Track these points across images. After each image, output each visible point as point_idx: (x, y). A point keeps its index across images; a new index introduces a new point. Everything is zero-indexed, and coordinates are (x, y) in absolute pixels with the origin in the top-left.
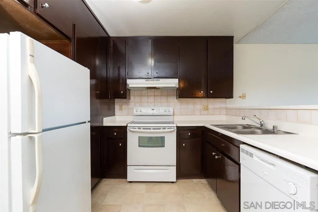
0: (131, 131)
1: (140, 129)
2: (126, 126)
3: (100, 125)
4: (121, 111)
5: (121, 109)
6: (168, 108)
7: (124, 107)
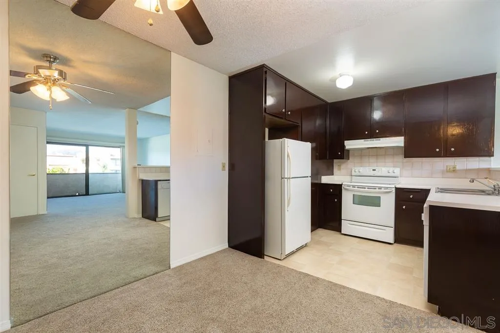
0: (346, 189)
1: (355, 187)
2: (342, 185)
3: (319, 182)
4: (339, 171)
5: (339, 169)
6: (394, 169)
7: (343, 166)
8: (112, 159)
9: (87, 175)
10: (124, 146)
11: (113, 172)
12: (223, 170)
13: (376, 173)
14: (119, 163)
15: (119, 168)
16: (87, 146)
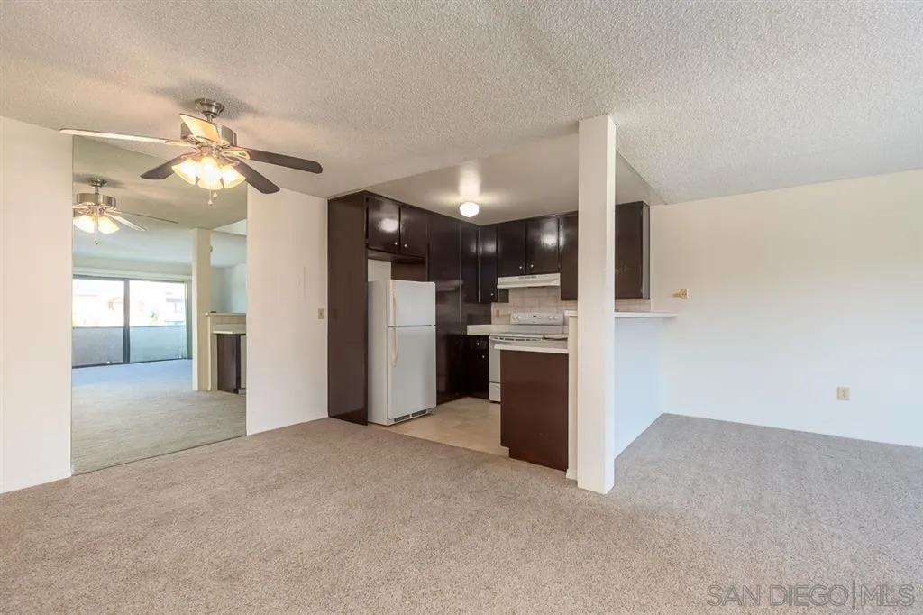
0: (493, 342)
1: (502, 339)
2: (489, 336)
4: (497, 319)
5: (498, 315)
6: (555, 314)
7: (501, 313)
8: (169, 301)
9: (126, 330)
10: (190, 280)
11: (172, 324)
12: (319, 318)
13: (536, 321)
14: (182, 307)
15: (182, 318)
16: (126, 280)
